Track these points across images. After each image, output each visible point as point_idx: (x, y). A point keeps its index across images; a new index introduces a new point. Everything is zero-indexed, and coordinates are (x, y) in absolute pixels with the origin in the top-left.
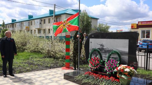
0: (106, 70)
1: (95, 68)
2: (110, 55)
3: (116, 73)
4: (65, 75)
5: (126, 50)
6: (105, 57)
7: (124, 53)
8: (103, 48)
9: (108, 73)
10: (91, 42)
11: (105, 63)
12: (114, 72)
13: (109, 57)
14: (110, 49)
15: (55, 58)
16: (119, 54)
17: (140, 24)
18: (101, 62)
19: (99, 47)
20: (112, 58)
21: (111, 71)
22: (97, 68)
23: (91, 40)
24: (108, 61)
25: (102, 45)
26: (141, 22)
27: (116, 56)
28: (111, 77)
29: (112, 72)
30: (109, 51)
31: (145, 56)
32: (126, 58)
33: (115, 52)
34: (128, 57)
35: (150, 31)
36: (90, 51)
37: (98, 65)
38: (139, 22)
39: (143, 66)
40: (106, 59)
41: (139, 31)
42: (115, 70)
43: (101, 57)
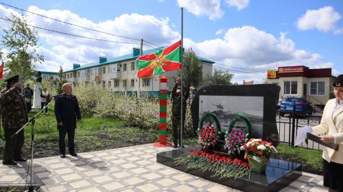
0: (227, 148)
1: (209, 144)
2: (234, 123)
3: (243, 152)
4: (158, 156)
5: (260, 114)
6: (225, 126)
7: (256, 120)
8: (221, 111)
9: (230, 152)
10: (202, 102)
12: (239, 151)
13: (232, 126)
14: (233, 113)
15: (141, 127)
16: (248, 121)
17: (281, 71)
18: (218, 135)
19: (216, 109)
20: (237, 127)
21: (235, 149)
22: (211, 145)
23: (202, 98)
24: (230, 132)
25: (219, 106)
26: (284, 68)
27: (243, 124)
28: (234, 159)
29: (237, 151)
30: (231, 116)
31: (290, 123)
32: (259, 127)
33: (242, 117)
34: (262, 126)
35: (297, 82)
36: (200, 117)
37: (213, 139)
38: (279, 68)
39: (287, 140)
40: (227, 128)
41: (281, 82)
42: (242, 147)
43: (219, 126)
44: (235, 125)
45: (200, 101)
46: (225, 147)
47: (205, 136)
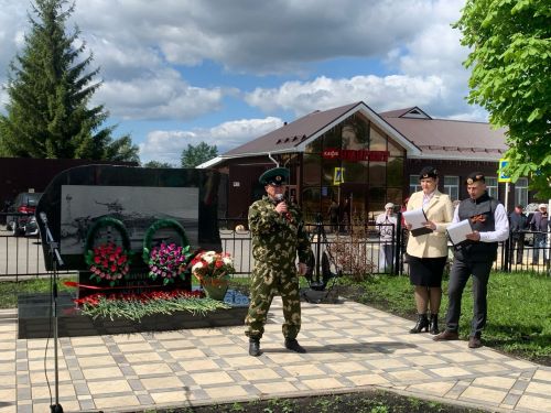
1: (120, 277)
2: (153, 233)
5: (194, 215)
8: (119, 216)
9: (166, 281)
10: (69, 198)
11: (144, 257)
12: (183, 277)
14: (143, 216)
18: (129, 257)
21: (175, 274)
25: (111, 206)
30: (142, 223)
32: (193, 234)
34: (197, 233)
36: (64, 229)
40: (144, 244)
43: (126, 243)
44: (155, 237)
45: (64, 196)
46: (155, 276)
47: (111, 263)
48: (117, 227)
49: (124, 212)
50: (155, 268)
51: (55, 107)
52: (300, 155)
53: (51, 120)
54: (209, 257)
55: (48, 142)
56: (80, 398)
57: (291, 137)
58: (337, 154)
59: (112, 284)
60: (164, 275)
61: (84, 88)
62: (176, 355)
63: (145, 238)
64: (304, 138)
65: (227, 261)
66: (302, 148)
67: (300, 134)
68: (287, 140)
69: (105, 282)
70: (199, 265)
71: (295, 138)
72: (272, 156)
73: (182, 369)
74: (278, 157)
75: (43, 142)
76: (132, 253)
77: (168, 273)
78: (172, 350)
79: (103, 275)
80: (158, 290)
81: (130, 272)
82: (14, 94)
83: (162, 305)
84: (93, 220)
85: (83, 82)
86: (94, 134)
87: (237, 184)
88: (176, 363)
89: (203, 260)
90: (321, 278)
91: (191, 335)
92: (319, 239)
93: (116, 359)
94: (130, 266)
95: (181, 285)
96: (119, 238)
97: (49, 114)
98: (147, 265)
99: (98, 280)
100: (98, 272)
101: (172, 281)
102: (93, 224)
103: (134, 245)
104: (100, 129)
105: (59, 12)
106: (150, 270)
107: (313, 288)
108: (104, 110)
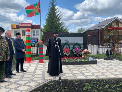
1: (69, 54)
5: (82, 42)
7: (82, 44)
9: (77, 55)
11: (73, 50)
12: (81, 54)
18: (70, 50)
21: (79, 54)
25: (67, 41)
30: (72, 44)
33: (77, 44)
43: (69, 48)
44: (75, 47)
46: (75, 54)
47: (67, 52)
48: (68, 45)
49: (69, 42)
50: (75, 53)
51: (54, 22)
52: (103, 29)
53: (53, 25)
54: (86, 50)
55: (53, 29)
56: (64, 76)
57: (101, 25)
58: (111, 28)
59: (67, 55)
60: (77, 54)
61: (59, 18)
62: (81, 69)
63: (73, 47)
64: (104, 25)
65: (89, 51)
66: (103, 27)
67: (103, 25)
68: (100, 26)
69: (66, 55)
70: (84, 52)
71: (102, 26)
72: (97, 29)
73: (82, 72)
74: (98, 30)
75: (52, 29)
76: (71, 50)
77: (78, 54)
78: (80, 68)
79: (66, 54)
80: (76, 57)
81: (71, 53)
82: (47, 21)
83: (77, 60)
84: (63, 43)
85: (59, 17)
86: (61, 27)
87: (89, 36)
88: (81, 71)
89: (84, 51)
90: (110, 55)
91: (83, 66)
92: (109, 47)
93: (69, 69)
94: (70, 52)
95: (80, 56)
96: (68, 47)
97: (53, 24)
98: (74, 52)
99: (65, 55)
100: (65, 53)
101: (78, 55)
102: (63, 44)
103: (71, 48)
104: (62, 26)
105: (54, 4)
106: (74, 53)
107: (108, 57)
108: (63, 23)
